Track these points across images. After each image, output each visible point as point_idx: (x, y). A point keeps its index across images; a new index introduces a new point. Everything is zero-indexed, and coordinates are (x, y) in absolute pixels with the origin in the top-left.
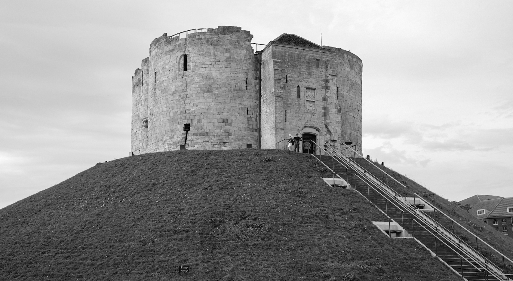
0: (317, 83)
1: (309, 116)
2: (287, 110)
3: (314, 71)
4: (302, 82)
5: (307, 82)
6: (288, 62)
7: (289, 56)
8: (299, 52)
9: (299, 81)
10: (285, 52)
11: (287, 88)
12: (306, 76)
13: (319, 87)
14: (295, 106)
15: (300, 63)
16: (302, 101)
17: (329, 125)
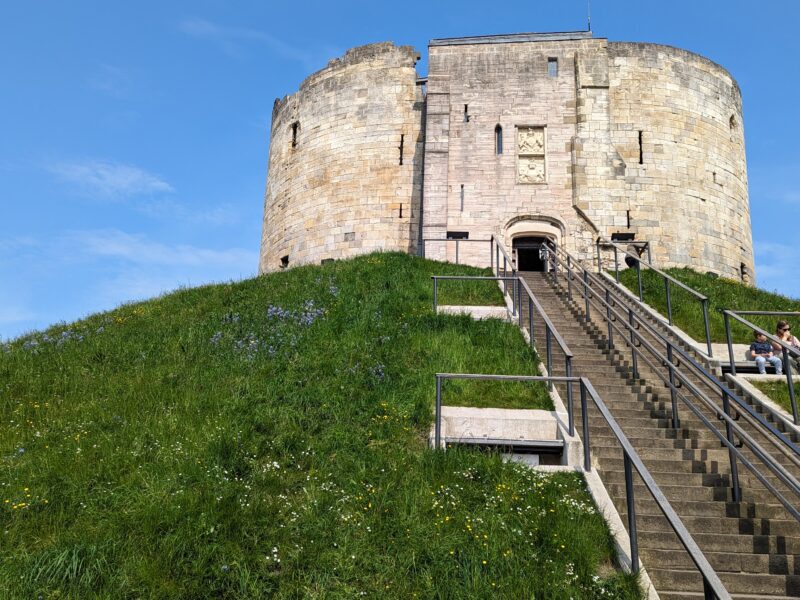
0: (549, 112)
1: (529, 190)
2: (465, 184)
3: (543, 86)
4: (507, 114)
5: (521, 113)
6: (471, 76)
7: (474, 64)
8: (500, 49)
9: (501, 114)
10: (464, 56)
11: (465, 134)
12: (518, 101)
13: (556, 120)
14: (486, 173)
15: (503, 74)
16: (507, 158)
17: (587, 208)
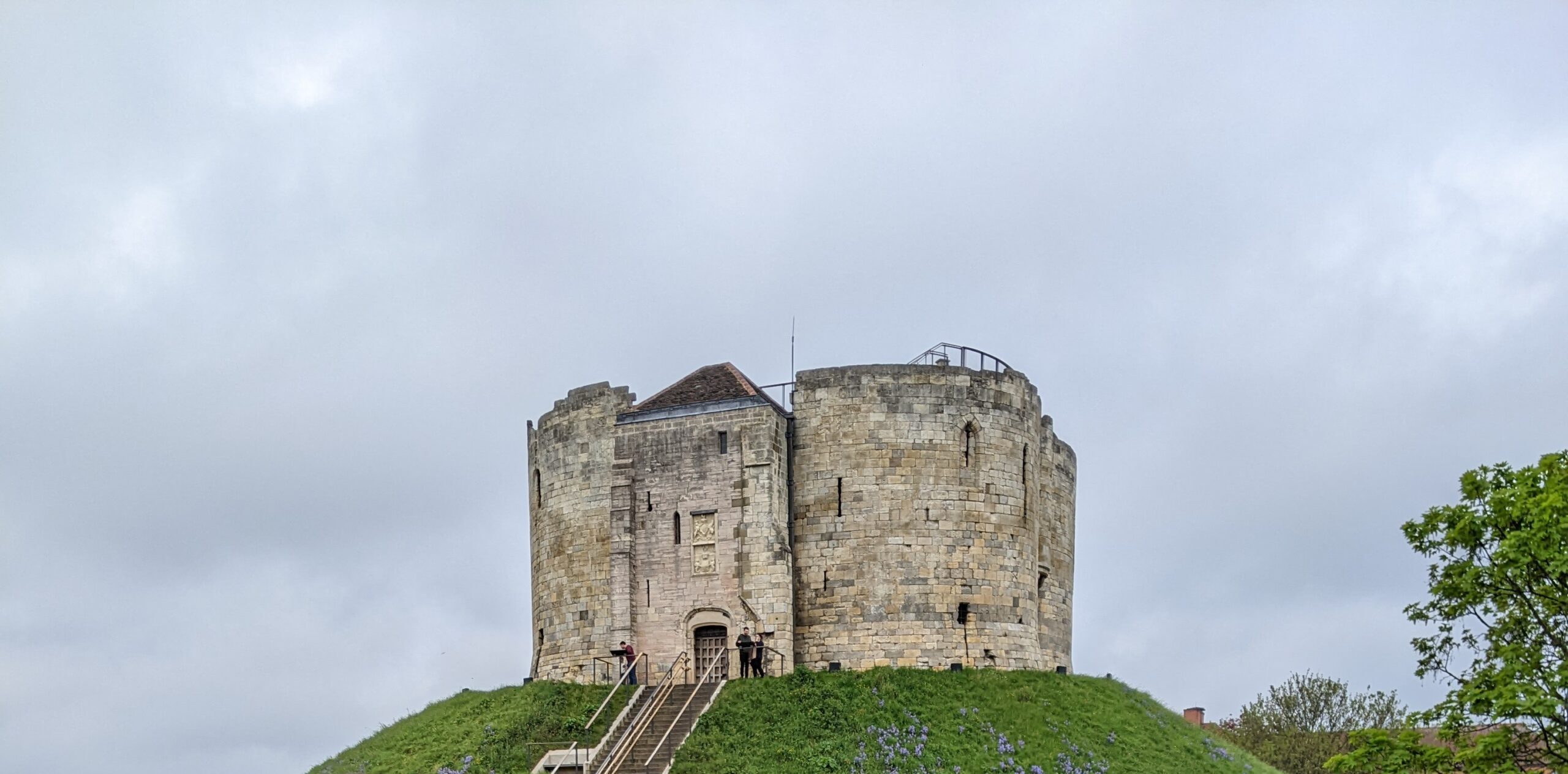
0: (719, 496)
1: (701, 583)
2: (650, 579)
3: (714, 464)
4: (684, 500)
5: (695, 498)
6: (652, 459)
7: (654, 444)
8: (676, 425)
9: (679, 499)
10: (645, 434)
11: (649, 525)
12: (693, 484)
13: (725, 504)
14: (666, 566)
15: (679, 454)
16: (684, 549)
17: (750, 597)
